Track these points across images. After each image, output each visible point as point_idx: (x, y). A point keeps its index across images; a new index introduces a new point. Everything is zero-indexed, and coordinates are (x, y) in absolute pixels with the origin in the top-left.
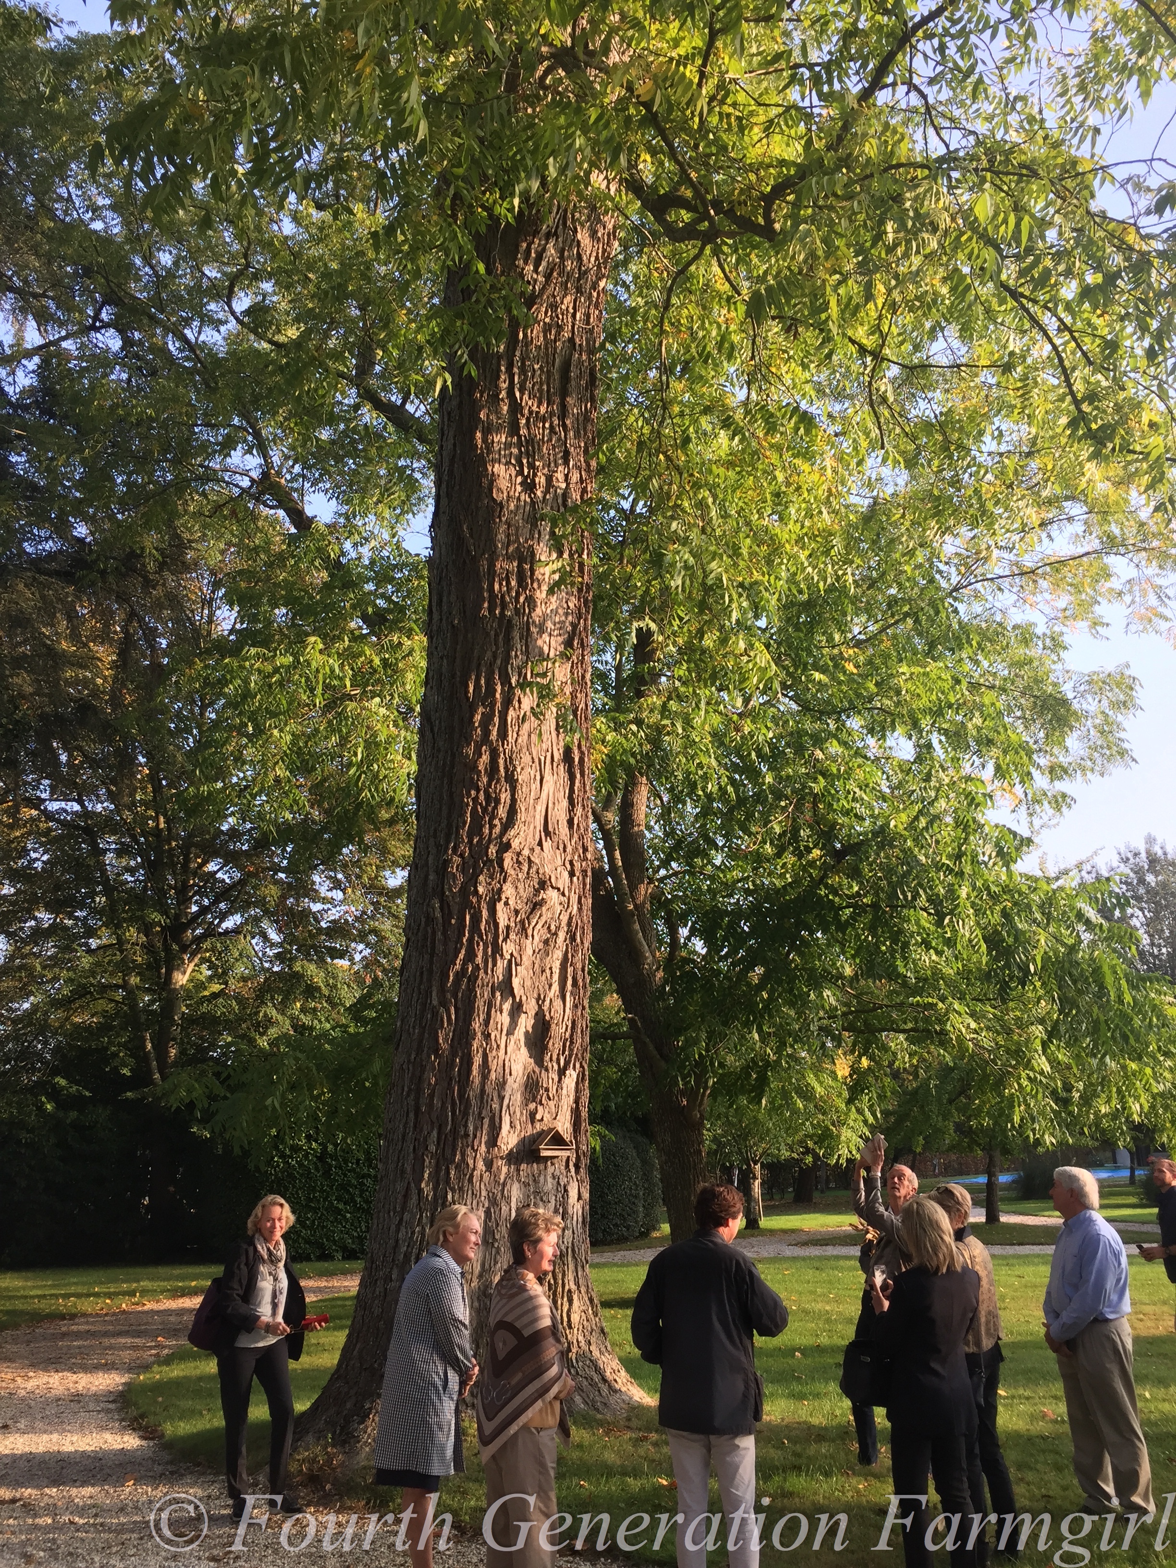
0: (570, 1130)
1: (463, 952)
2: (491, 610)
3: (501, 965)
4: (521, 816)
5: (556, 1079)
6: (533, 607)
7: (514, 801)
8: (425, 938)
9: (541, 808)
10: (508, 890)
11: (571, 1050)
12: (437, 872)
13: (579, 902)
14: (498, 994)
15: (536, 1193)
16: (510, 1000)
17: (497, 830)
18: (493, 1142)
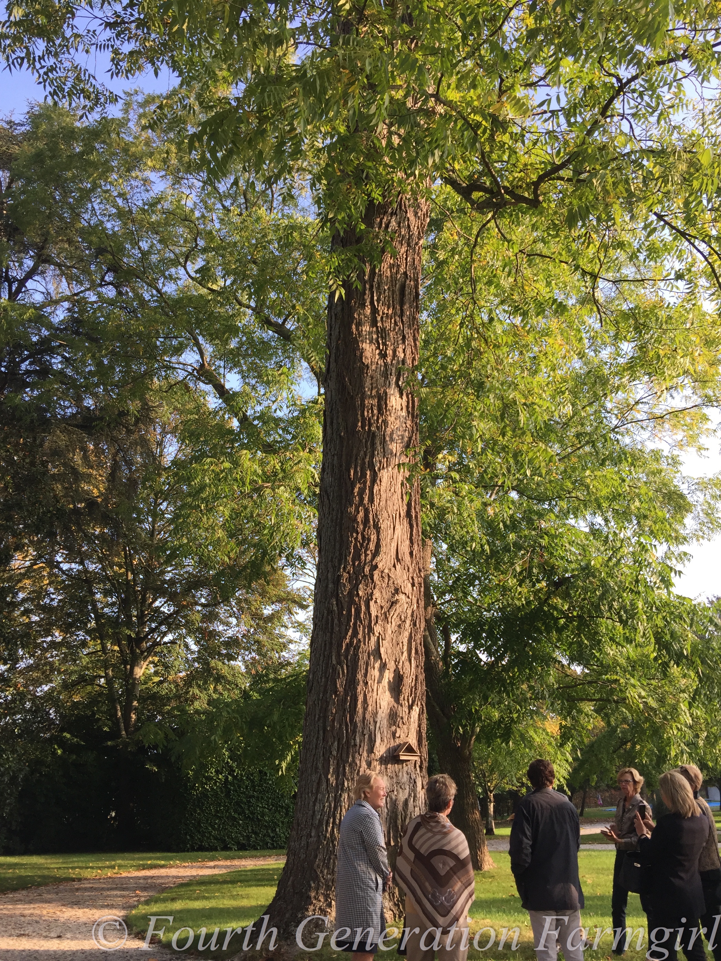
0: (416, 744)
1: (351, 631)
2: (363, 427)
3: (373, 639)
4: (383, 549)
5: (407, 712)
6: (386, 426)
7: (378, 540)
8: (327, 623)
9: (394, 545)
10: (377, 594)
11: (415, 694)
12: (333, 583)
13: (418, 602)
14: (372, 657)
15: (398, 783)
16: (379, 662)
17: (369, 557)
18: (371, 750)
